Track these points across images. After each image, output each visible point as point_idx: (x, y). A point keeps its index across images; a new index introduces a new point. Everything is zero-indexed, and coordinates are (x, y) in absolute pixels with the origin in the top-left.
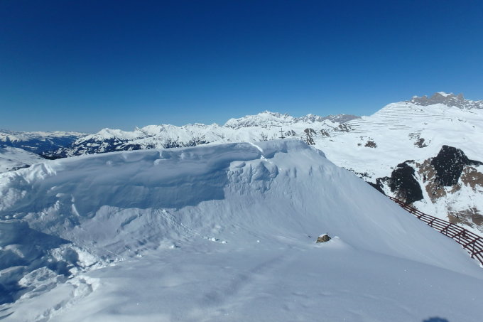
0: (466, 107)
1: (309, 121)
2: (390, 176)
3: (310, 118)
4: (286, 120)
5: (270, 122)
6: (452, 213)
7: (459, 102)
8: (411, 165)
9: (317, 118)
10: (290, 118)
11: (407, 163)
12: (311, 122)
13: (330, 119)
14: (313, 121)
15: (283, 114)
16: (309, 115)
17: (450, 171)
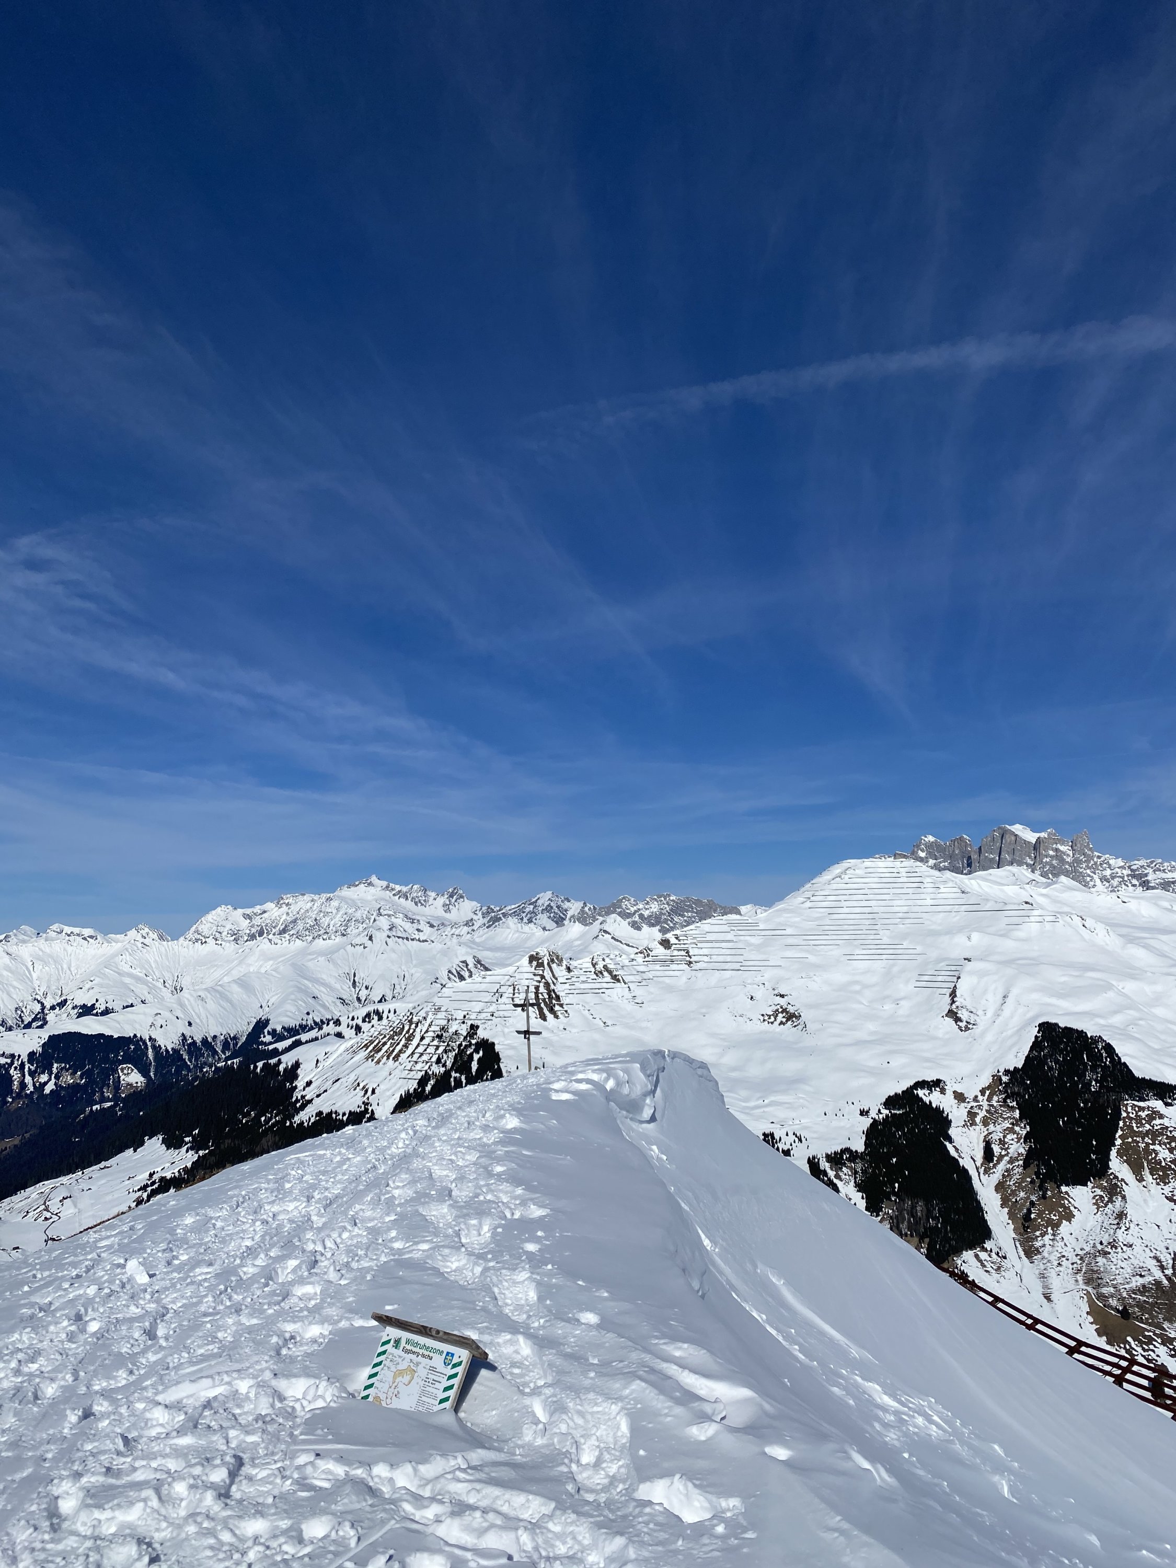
0: (1103, 879)
1: (543, 919)
2: (859, 1145)
3: (549, 909)
4: (454, 916)
5: (384, 922)
6: (1101, 1296)
7: (1077, 861)
8: (934, 1098)
9: (574, 908)
10: (466, 908)
11: (921, 1093)
12: (550, 924)
13: (625, 915)
14: (559, 921)
15: (440, 893)
16: (544, 898)
17: (1072, 1121)
